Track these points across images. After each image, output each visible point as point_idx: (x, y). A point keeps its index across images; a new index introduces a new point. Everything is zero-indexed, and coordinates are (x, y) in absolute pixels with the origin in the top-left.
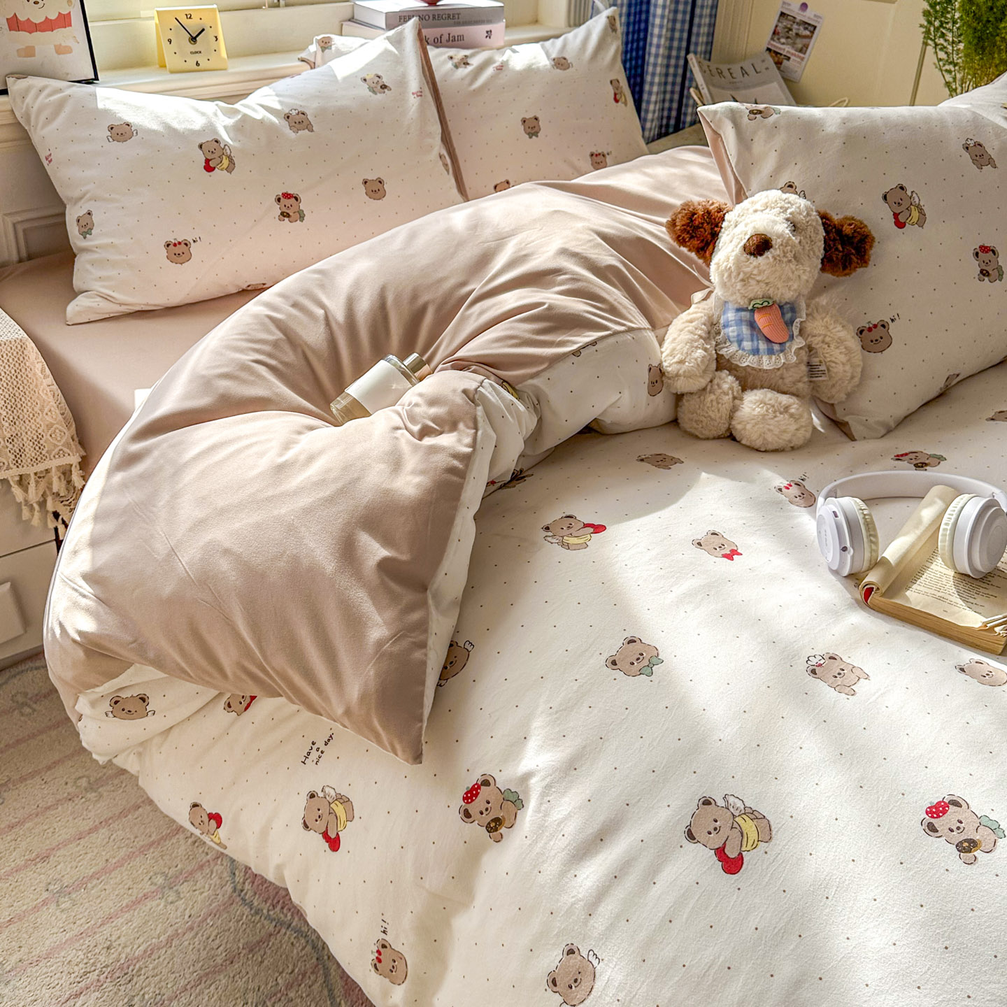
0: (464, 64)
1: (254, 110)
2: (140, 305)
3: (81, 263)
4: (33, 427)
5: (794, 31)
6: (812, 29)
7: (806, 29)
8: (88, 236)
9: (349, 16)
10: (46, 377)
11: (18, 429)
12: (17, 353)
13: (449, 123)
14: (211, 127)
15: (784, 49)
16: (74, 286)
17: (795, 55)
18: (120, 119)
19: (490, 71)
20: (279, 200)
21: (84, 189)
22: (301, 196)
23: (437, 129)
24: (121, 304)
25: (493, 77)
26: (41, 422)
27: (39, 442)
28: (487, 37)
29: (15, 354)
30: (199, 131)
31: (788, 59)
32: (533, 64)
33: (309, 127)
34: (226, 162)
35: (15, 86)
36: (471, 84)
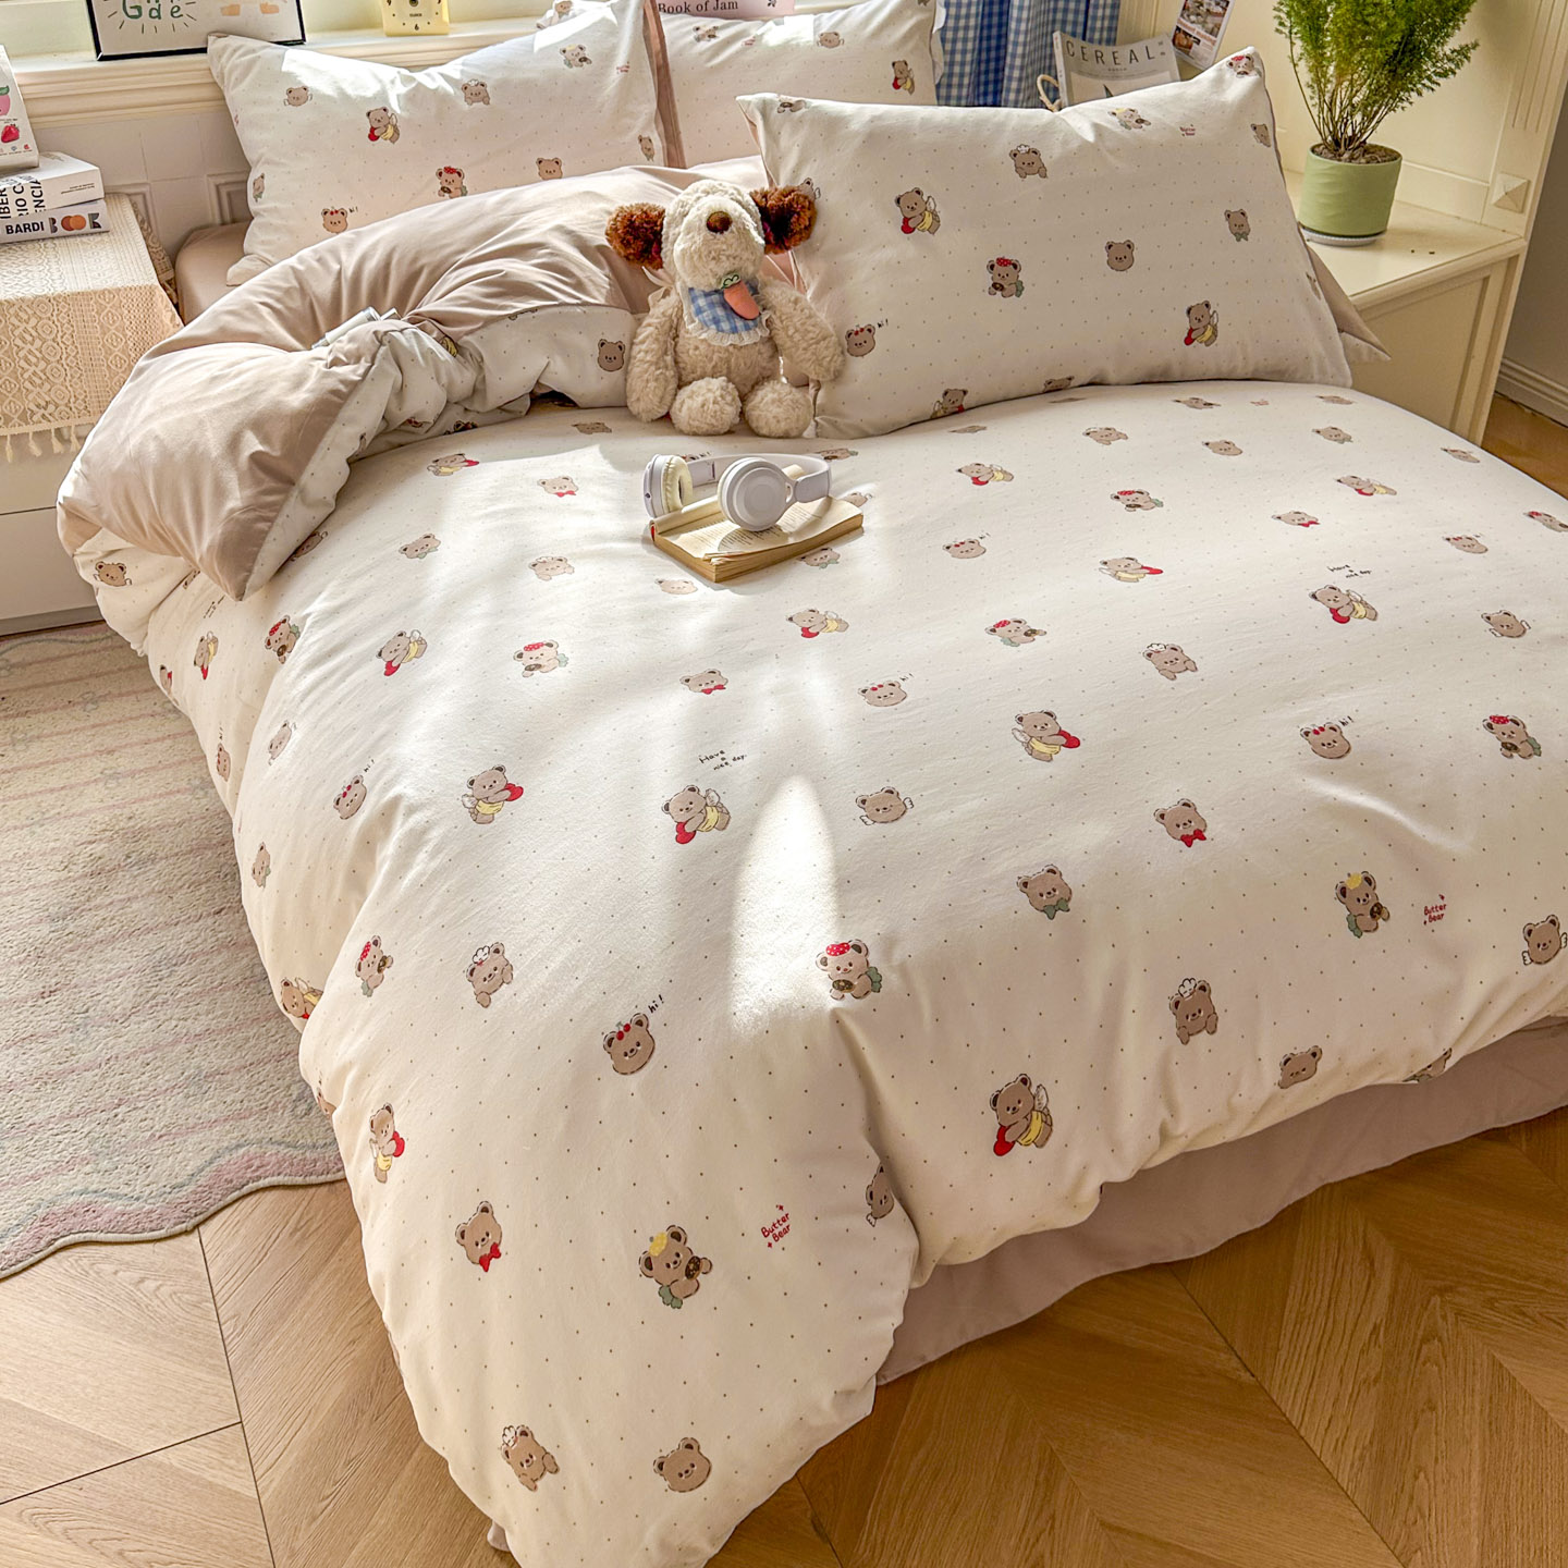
0: (709, 36)
1: (433, 79)
3: (252, 227)
6: (1224, 4)
8: (260, 200)
13: (677, 103)
14: (383, 95)
15: (1194, 30)
16: (244, 247)
17: (1205, 38)
18: (300, 82)
19: (738, 45)
20: (440, 174)
21: (260, 151)
22: (465, 172)
25: (738, 53)
28: (769, 4)
30: (370, 98)
31: (1198, 42)
32: (793, 39)
34: (390, 131)
35: (214, 45)
36: (709, 60)
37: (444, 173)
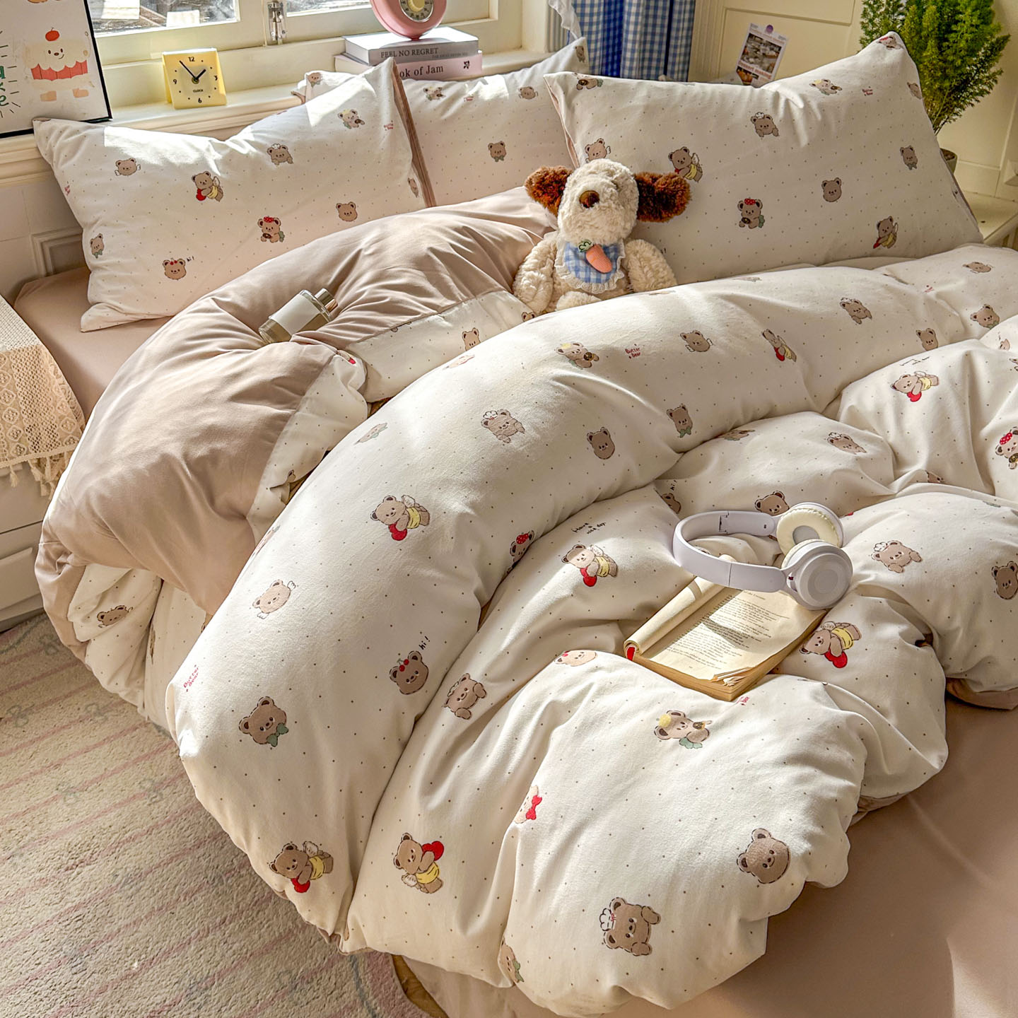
0: (438, 95)
1: (242, 146)
2: (143, 314)
3: (94, 279)
4: (48, 418)
5: (761, 51)
6: (777, 49)
7: (772, 49)
8: (99, 256)
9: (341, 51)
10: (58, 377)
11: (35, 420)
12: (33, 358)
13: (422, 149)
14: (203, 161)
15: (753, 69)
16: (89, 298)
17: (762, 74)
18: (126, 155)
19: (461, 101)
20: (261, 223)
21: (97, 216)
22: (281, 220)
23: (409, 156)
24: (126, 314)
25: (463, 107)
26: (54, 415)
27: (53, 432)
28: (465, 67)
29: (31, 358)
30: (192, 164)
31: (757, 77)
32: (501, 94)
33: (289, 159)
34: (215, 192)
35: (40, 127)
36: (442, 114)
37: (264, 223)
